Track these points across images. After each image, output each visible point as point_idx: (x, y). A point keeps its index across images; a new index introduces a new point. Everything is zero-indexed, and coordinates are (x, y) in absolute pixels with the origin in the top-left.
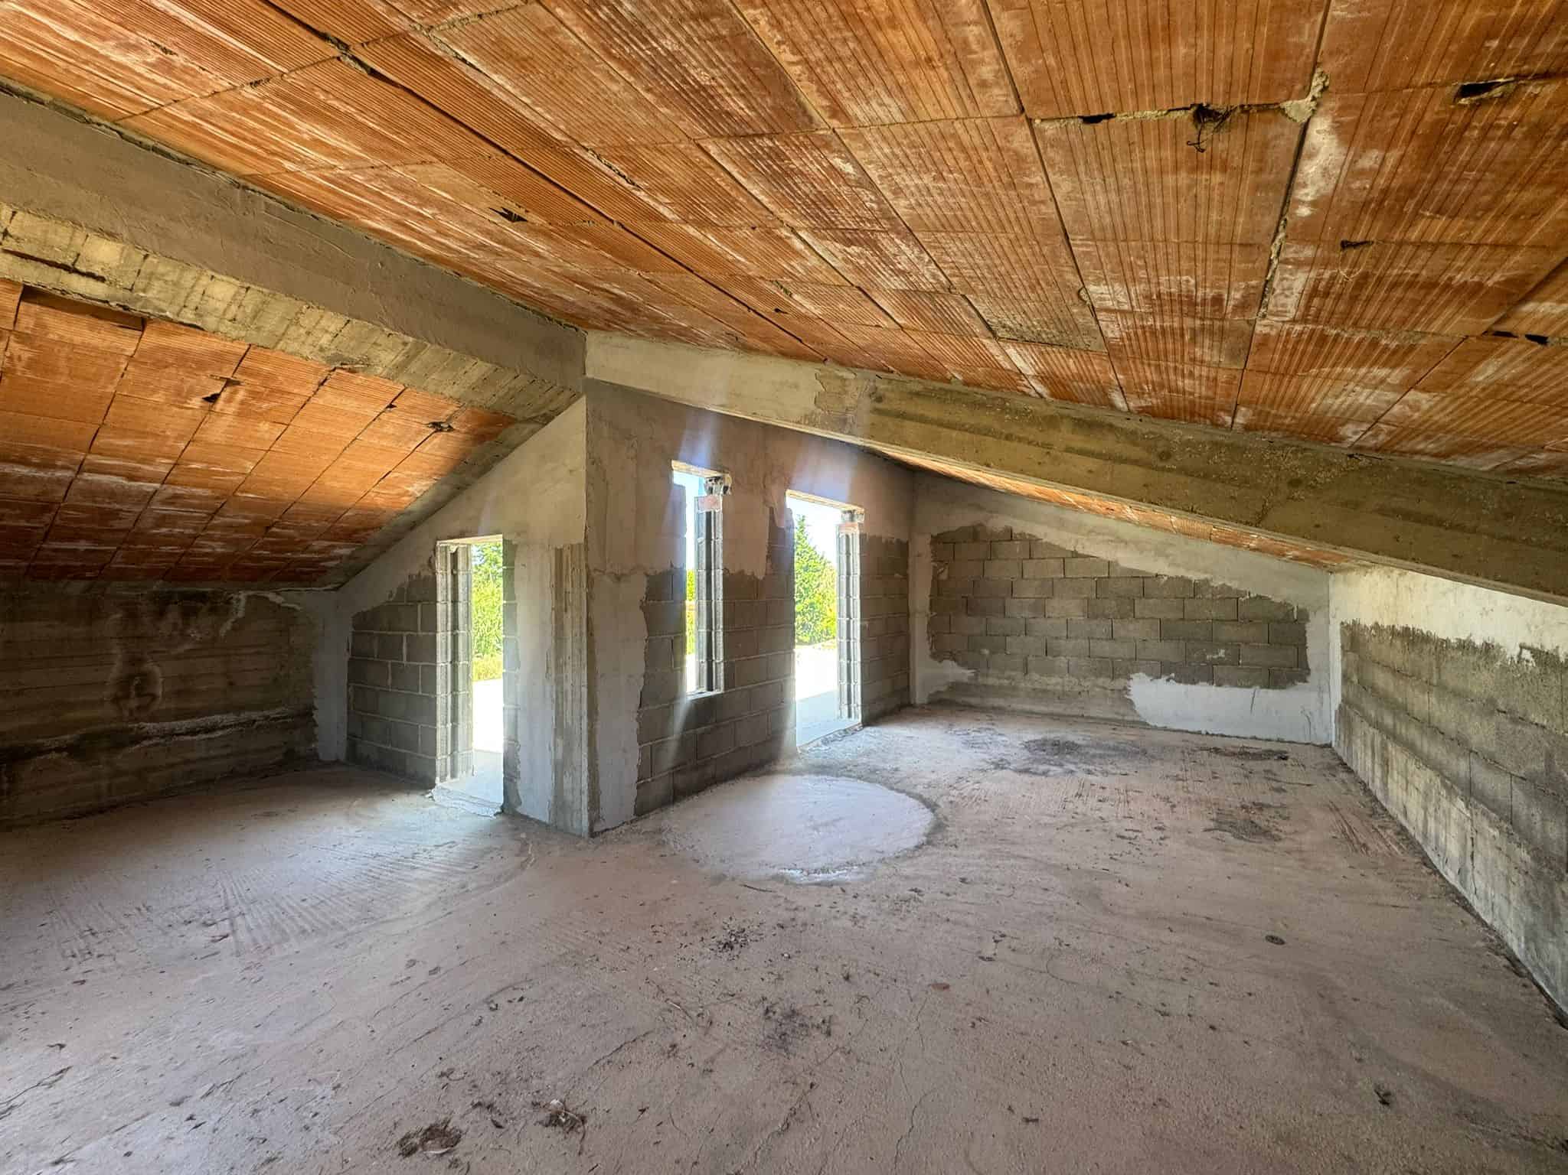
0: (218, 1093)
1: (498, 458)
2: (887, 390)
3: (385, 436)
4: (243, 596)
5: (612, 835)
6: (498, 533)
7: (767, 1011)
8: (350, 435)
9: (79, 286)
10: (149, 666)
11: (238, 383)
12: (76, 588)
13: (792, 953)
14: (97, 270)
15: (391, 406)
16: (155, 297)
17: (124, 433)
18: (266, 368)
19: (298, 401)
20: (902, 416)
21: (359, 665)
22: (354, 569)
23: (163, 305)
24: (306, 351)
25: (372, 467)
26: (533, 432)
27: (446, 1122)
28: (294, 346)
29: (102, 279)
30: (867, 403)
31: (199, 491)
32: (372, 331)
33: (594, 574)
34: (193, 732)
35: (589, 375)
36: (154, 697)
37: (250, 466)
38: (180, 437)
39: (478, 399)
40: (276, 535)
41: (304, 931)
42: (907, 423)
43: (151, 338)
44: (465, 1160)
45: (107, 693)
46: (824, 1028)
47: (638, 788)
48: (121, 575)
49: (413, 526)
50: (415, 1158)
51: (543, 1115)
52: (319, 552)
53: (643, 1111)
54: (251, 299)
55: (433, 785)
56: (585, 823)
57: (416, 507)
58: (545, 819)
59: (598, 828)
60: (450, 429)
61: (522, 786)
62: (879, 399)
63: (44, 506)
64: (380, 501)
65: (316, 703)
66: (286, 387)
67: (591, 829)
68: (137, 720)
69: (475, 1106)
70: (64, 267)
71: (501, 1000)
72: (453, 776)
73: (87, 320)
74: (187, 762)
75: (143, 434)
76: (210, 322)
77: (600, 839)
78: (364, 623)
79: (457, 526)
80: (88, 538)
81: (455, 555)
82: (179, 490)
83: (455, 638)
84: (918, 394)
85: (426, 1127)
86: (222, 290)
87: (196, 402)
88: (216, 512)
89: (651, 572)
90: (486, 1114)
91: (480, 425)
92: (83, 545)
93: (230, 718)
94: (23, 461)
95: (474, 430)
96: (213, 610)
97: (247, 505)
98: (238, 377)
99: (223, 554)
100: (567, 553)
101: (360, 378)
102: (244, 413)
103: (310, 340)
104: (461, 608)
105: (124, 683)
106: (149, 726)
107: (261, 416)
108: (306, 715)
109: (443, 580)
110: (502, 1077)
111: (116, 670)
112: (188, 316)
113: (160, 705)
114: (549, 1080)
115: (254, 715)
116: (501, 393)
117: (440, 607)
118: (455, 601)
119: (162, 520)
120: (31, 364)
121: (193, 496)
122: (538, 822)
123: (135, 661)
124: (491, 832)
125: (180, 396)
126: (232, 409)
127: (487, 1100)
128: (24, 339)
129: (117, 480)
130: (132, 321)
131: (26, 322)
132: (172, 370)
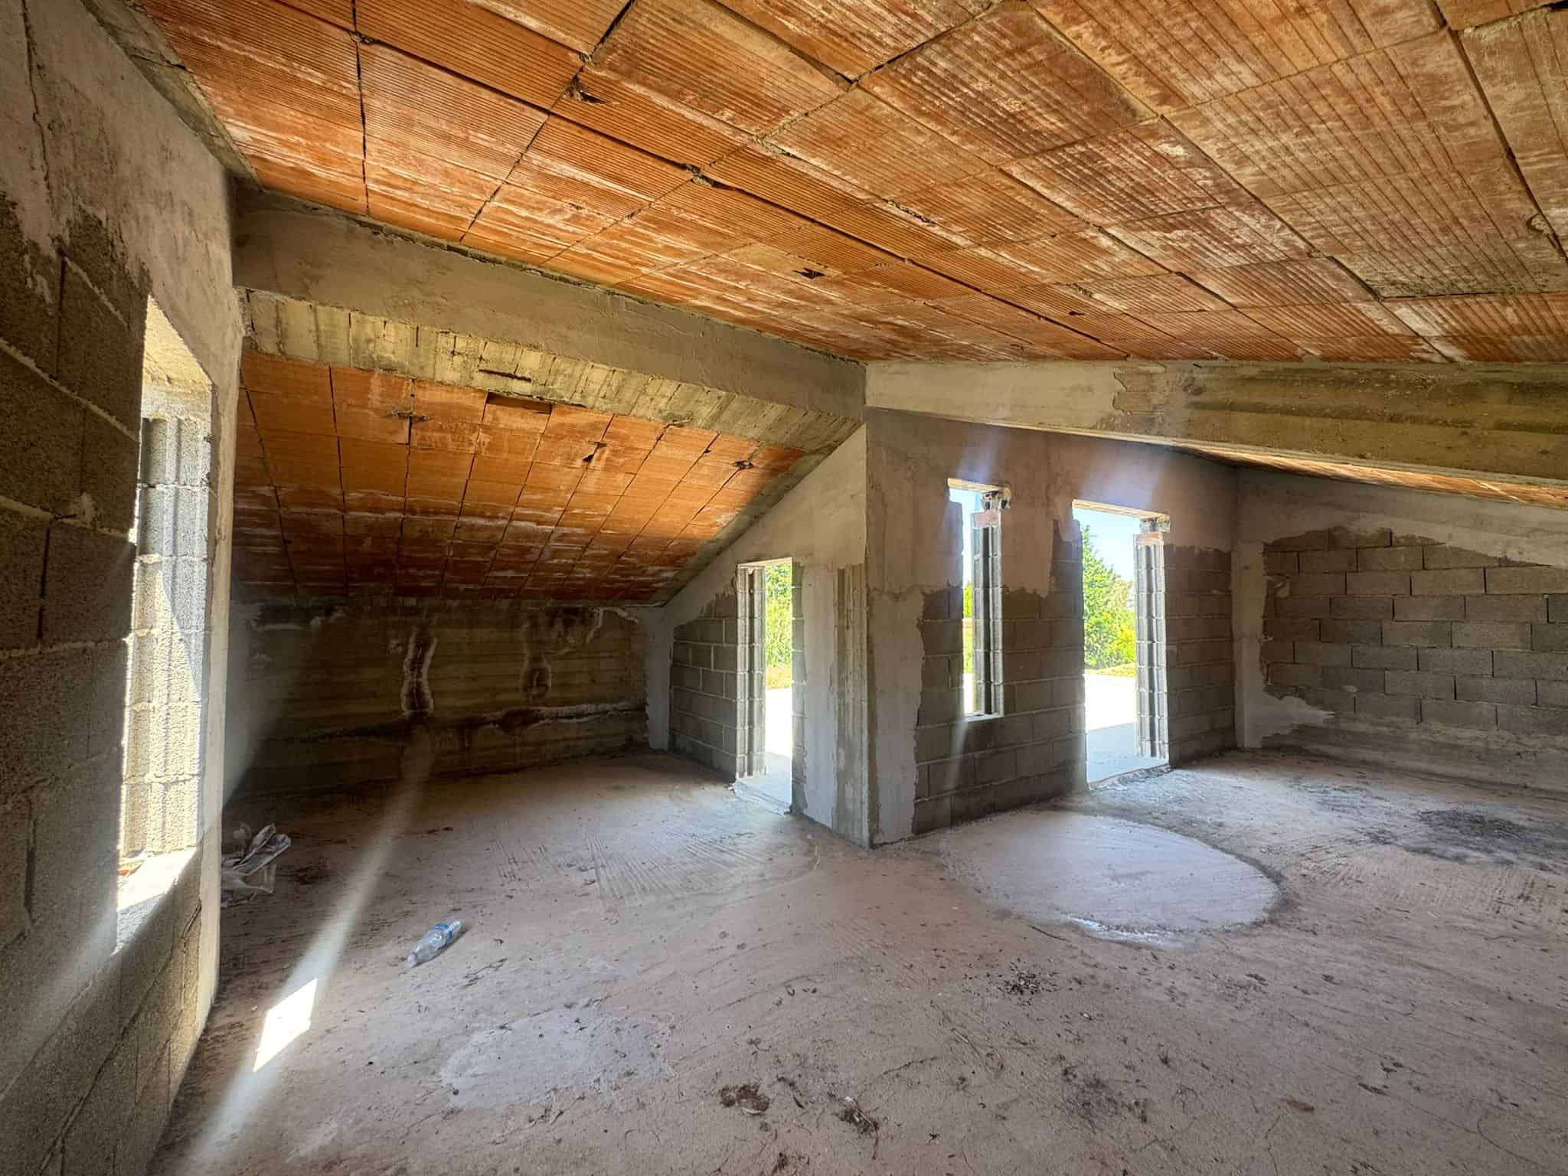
0: (594, 1006)
1: (789, 489)
2: (1206, 380)
3: (702, 477)
4: (601, 611)
5: (889, 849)
6: (787, 556)
7: (1066, 1072)
8: (675, 479)
9: (518, 387)
10: (545, 664)
11: (605, 445)
12: (504, 604)
13: (1093, 1014)
14: (527, 375)
15: (707, 451)
16: (559, 389)
17: (534, 489)
18: (623, 431)
19: (643, 454)
20: (1232, 407)
21: (678, 669)
22: (675, 590)
23: (562, 393)
24: (650, 414)
25: (691, 504)
26: (818, 463)
27: (757, 1087)
28: (642, 412)
29: (529, 380)
30: (1181, 398)
31: (579, 531)
32: (696, 391)
33: (874, 594)
34: (570, 717)
35: (869, 403)
36: (547, 687)
37: (609, 508)
38: (567, 492)
39: (773, 438)
40: (623, 562)
41: (644, 889)
42: (1237, 415)
43: (555, 418)
44: (774, 1127)
45: (521, 682)
46: (1138, 1111)
47: (916, 805)
48: (530, 594)
49: (719, 552)
50: (732, 1111)
51: (838, 1108)
52: (653, 575)
53: (934, 1137)
54: (615, 380)
55: (734, 780)
56: (866, 834)
57: (722, 535)
58: (829, 825)
59: (877, 840)
60: (751, 466)
61: (808, 788)
62: (1199, 391)
63: (491, 546)
64: (696, 532)
65: (648, 700)
66: (636, 445)
67: (871, 840)
68: (537, 705)
69: (780, 1080)
70: (510, 376)
71: (797, 987)
72: (750, 774)
73: (520, 410)
74: (565, 739)
75: (546, 490)
76: (590, 401)
77: (879, 851)
78: (684, 634)
79: (754, 551)
80: (512, 568)
81: (752, 576)
82: (566, 530)
83: (751, 649)
84: (1251, 379)
85: (741, 1086)
86: (598, 375)
87: (579, 463)
88: (588, 545)
89: (927, 591)
90: (788, 1089)
91: (774, 461)
92: (510, 574)
93: (589, 708)
94: (482, 516)
95: (769, 465)
96: (582, 622)
97: (608, 540)
98: (606, 440)
99: (590, 579)
100: (848, 573)
101: (685, 431)
102: (607, 469)
103: (653, 404)
104: (757, 623)
105: (530, 674)
106: (544, 710)
107: (618, 469)
108: (641, 709)
109: (742, 599)
110: (802, 1060)
111: (525, 666)
112: (577, 399)
113: (552, 694)
114: (843, 1076)
115: (608, 707)
116: (793, 430)
117: (740, 622)
118: (752, 617)
119: (556, 553)
120: (491, 447)
121: (573, 534)
122: (823, 826)
123: (536, 659)
124: (780, 829)
125: (570, 459)
126: (600, 465)
127: (790, 1077)
128: (487, 429)
129: (530, 525)
130: (544, 407)
131: (489, 417)
132: (566, 440)
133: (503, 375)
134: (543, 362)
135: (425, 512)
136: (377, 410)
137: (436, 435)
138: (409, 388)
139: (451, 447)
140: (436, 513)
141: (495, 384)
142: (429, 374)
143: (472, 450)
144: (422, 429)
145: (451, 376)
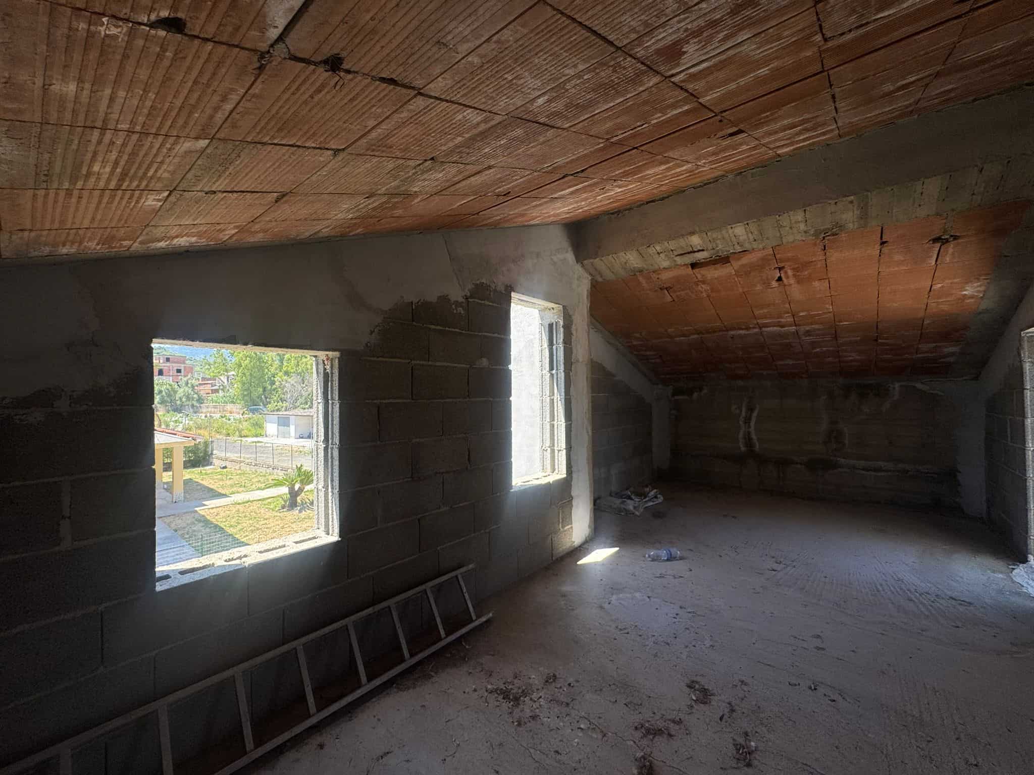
3: (898, 263)
4: (897, 385)
8: (872, 272)
11: (783, 267)
14: (699, 248)
15: (883, 243)
16: (722, 248)
17: (759, 306)
18: (790, 255)
19: (821, 263)
23: (727, 249)
24: (799, 237)
28: (790, 238)
29: (703, 250)
31: (816, 327)
37: (829, 306)
38: (783, 303)
39: (958, 206)
40: (885, 344)
43: (736, 264)
54: (754, 229)
57: (989, 305)
60: (955, 237)
63: (762, 346)
66: (809, 260)
70: (691, 252)
73: (713, 267)
75: (768, 305)
76: (747, 246)
80: (788, 358)
82: (806, 328)
86: (739, 230)
87: (774, 284)
88: (836, 335)
91: (988, 223)
92: (790, 362)
94: (741, 329)
95: (982, 229)
97: (851, 329)
98: (781, 265)
101: (843, 235)
102: (800, 281)
103: (795, 230)
107: (810, 279)
112: (739, 249)
116: (981, 188)
119: (813, 344)
120: (713, 291)
121: (815, 330)
125: (767, 284)
126: (792, 281)
128: (704, 282)
129: (776, 329)
130: (724, 260)
131: (699, 276)
132: (752, 274)
133: (689, 253)
134: (702, 238)
135: (708, 332)
136: (650, 290)
137: (683, 293)
138: (654, 276)
139: (693, 296)
140: (715, 332)
141: (688, 259)
142: (657, 267)
143: (704, 295)
144: (675, 292)
145: (666, 264)
